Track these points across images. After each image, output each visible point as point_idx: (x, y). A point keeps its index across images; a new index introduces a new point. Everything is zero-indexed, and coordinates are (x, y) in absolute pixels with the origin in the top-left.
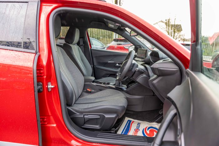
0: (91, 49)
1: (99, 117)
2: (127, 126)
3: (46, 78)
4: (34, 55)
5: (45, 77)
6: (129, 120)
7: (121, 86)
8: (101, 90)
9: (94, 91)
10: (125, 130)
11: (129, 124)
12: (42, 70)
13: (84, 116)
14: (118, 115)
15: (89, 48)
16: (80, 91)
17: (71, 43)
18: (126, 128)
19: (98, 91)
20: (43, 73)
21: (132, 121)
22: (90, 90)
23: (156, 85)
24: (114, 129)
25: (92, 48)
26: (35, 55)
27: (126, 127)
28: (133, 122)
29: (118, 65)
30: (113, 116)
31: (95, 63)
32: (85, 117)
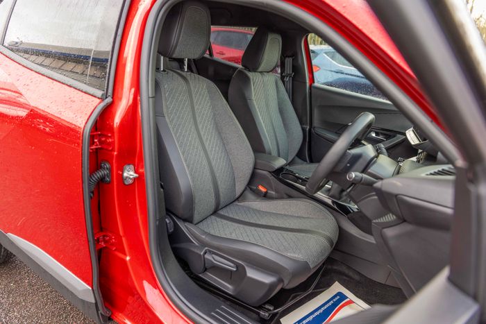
0: (310, 86)
1: (235, 269)
2: (325, 307)
3: (117, 156)
4: (98, 101)
5: (115, 153)
6: (340, 294)
7: (343, 199)
8: (290, 197)
9: (274, 193)
10: (311, 318)
11: (335, 305)
12: (110, 137)
13: (205, 253)
14: (280, 281)
15: (305, 83)
16: (240, 188)
17: (255, 70)
18: (318, 313)
19: (281, 198)
20: (113, 143)
21: (348, 299)
22: (263, 190)
23: (392, 243)
24: (272, 308)
25: (316, 84)
26: (100, 103)
27: (323, 309)
28: (351, 302)
29: (374, 135)
30: (267, 279)
31: (316, 123)
32: (206, 256)
